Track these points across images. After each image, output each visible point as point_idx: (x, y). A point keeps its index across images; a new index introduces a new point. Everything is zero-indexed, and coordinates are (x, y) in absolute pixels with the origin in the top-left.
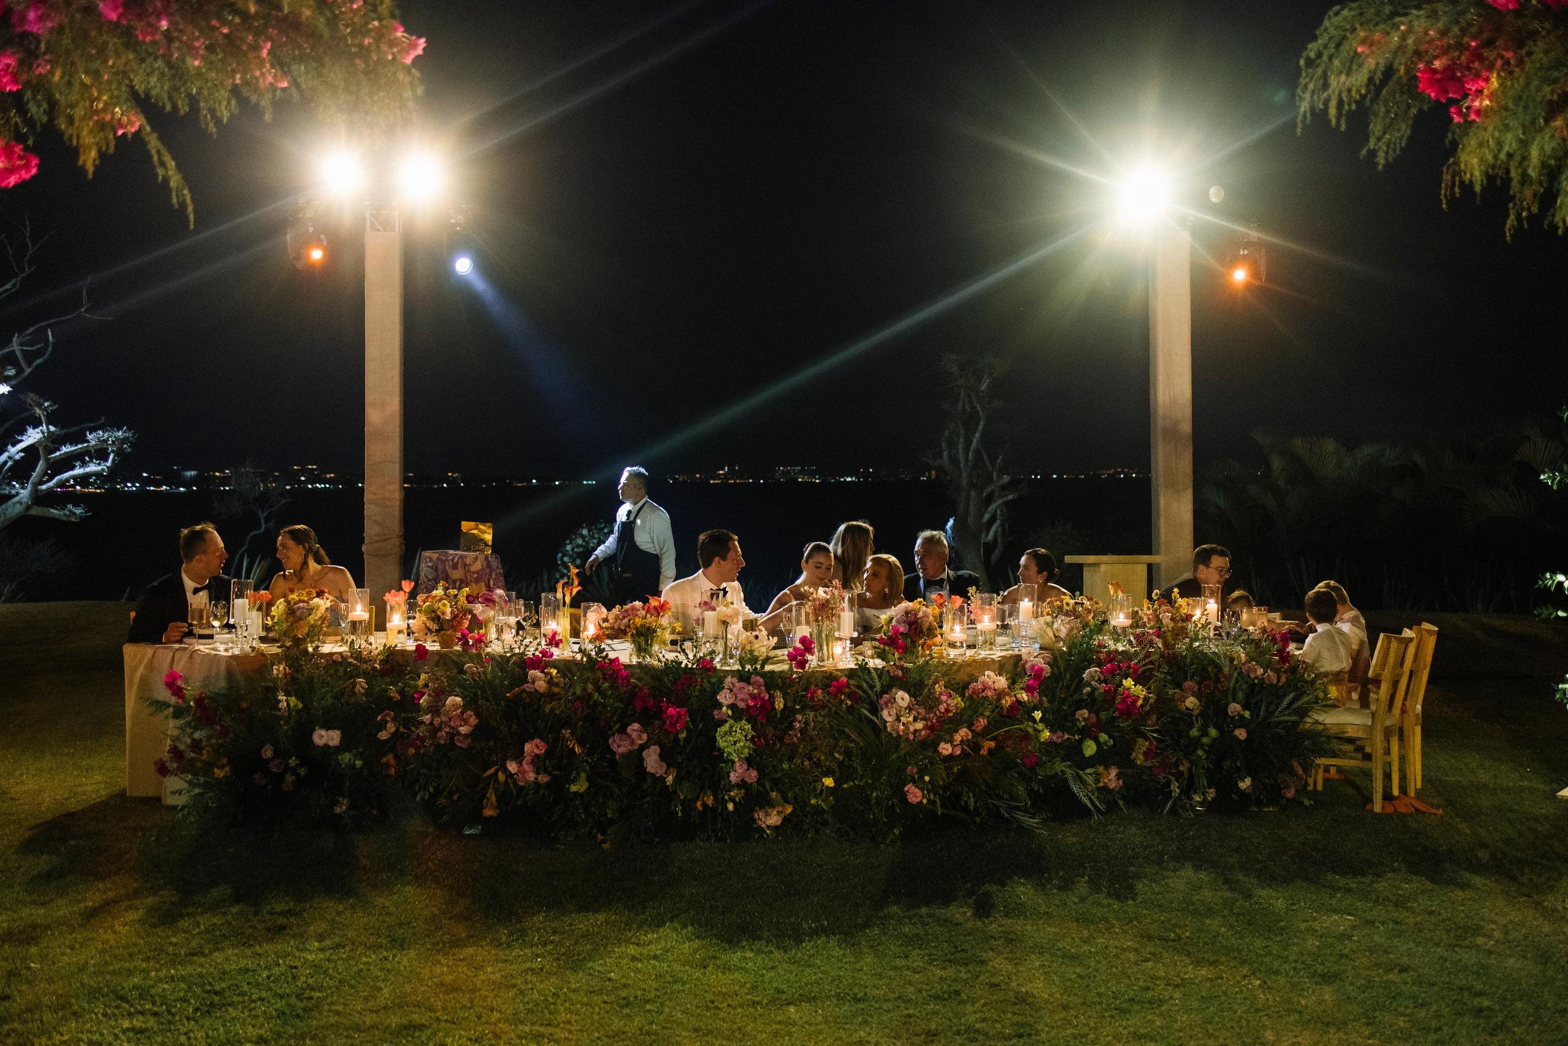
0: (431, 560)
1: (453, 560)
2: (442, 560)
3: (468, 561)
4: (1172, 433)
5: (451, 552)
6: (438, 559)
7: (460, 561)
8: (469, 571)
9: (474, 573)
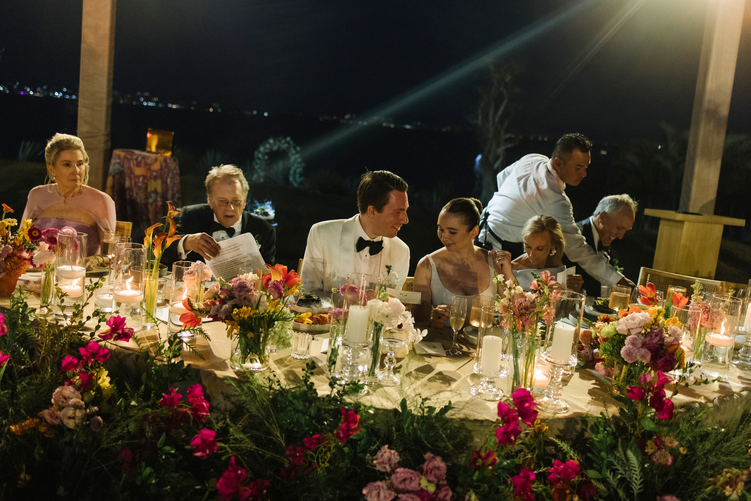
0: (119, 157)
1: (137, 159)
2: (128, 159)
3: (149, 161)
4: (713, 113)
5: (137, 152)
6: (125, 157)
7: (143, 161)
8: (149, 169)
9: (153, 171)
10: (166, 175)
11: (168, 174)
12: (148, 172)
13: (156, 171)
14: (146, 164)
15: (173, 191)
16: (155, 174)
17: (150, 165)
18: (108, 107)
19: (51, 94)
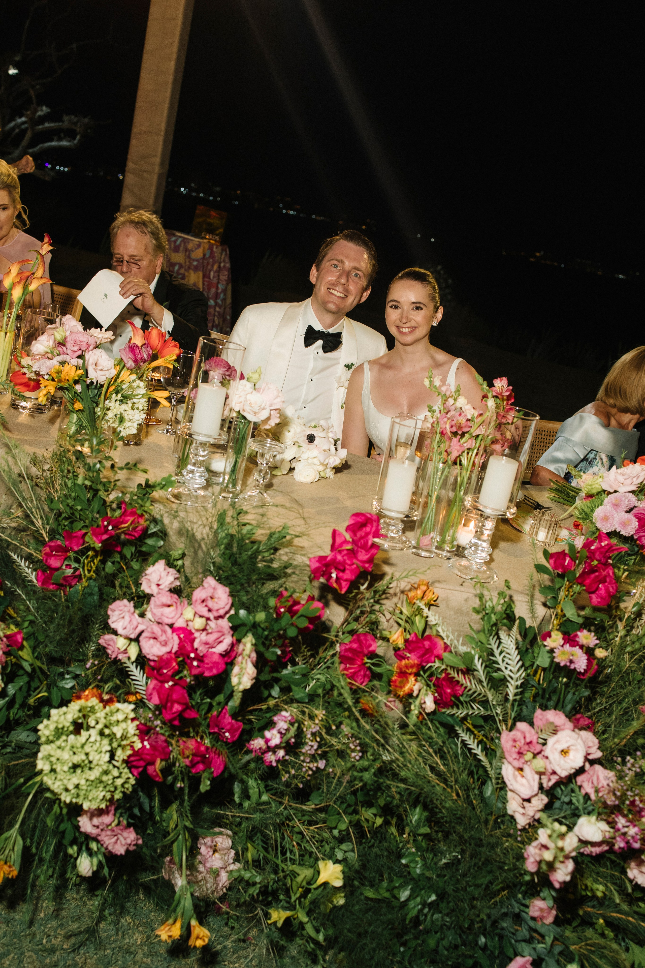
1: (175, 241)
3: (190, 246)
7: (182, 245)
8: (189, 257)
9: (194, 260)
10: (209, 267)
11: (213, 266)
12: (187, 260)
13: (197, 260)
14: (186, 250)
15: (217, 288)
16: (195, 263)
17: (190, 251)
18: (160, 176)
19: (176, 189)
